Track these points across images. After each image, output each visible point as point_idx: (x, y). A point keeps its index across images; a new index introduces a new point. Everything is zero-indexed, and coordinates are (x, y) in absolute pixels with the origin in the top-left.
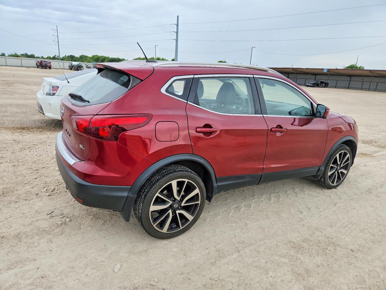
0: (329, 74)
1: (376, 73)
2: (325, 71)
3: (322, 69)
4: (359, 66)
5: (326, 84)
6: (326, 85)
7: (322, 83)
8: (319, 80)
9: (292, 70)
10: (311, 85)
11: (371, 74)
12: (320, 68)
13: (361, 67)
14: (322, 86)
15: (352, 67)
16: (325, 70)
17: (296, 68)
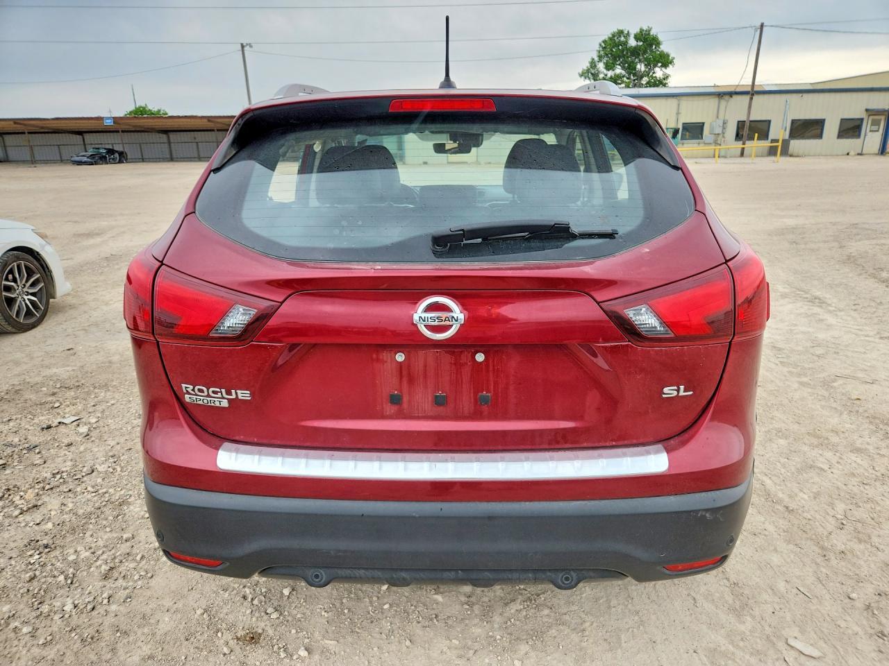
0: (120, 130)
1: (221, 123)
2: (109, 123)
3: (100, 119)
4: (156, 110)
5: (121, 154)
6: (122, 158)
7: (111, 152)
8: (103, 146)
9: (15, 123)
10: (85, 159)
11: (210, 125)
12: (93, 116)
13: (159, 111)
14: (113, 159)
15: (140, 112)
16: (107, 121)
17: (24, 119)
